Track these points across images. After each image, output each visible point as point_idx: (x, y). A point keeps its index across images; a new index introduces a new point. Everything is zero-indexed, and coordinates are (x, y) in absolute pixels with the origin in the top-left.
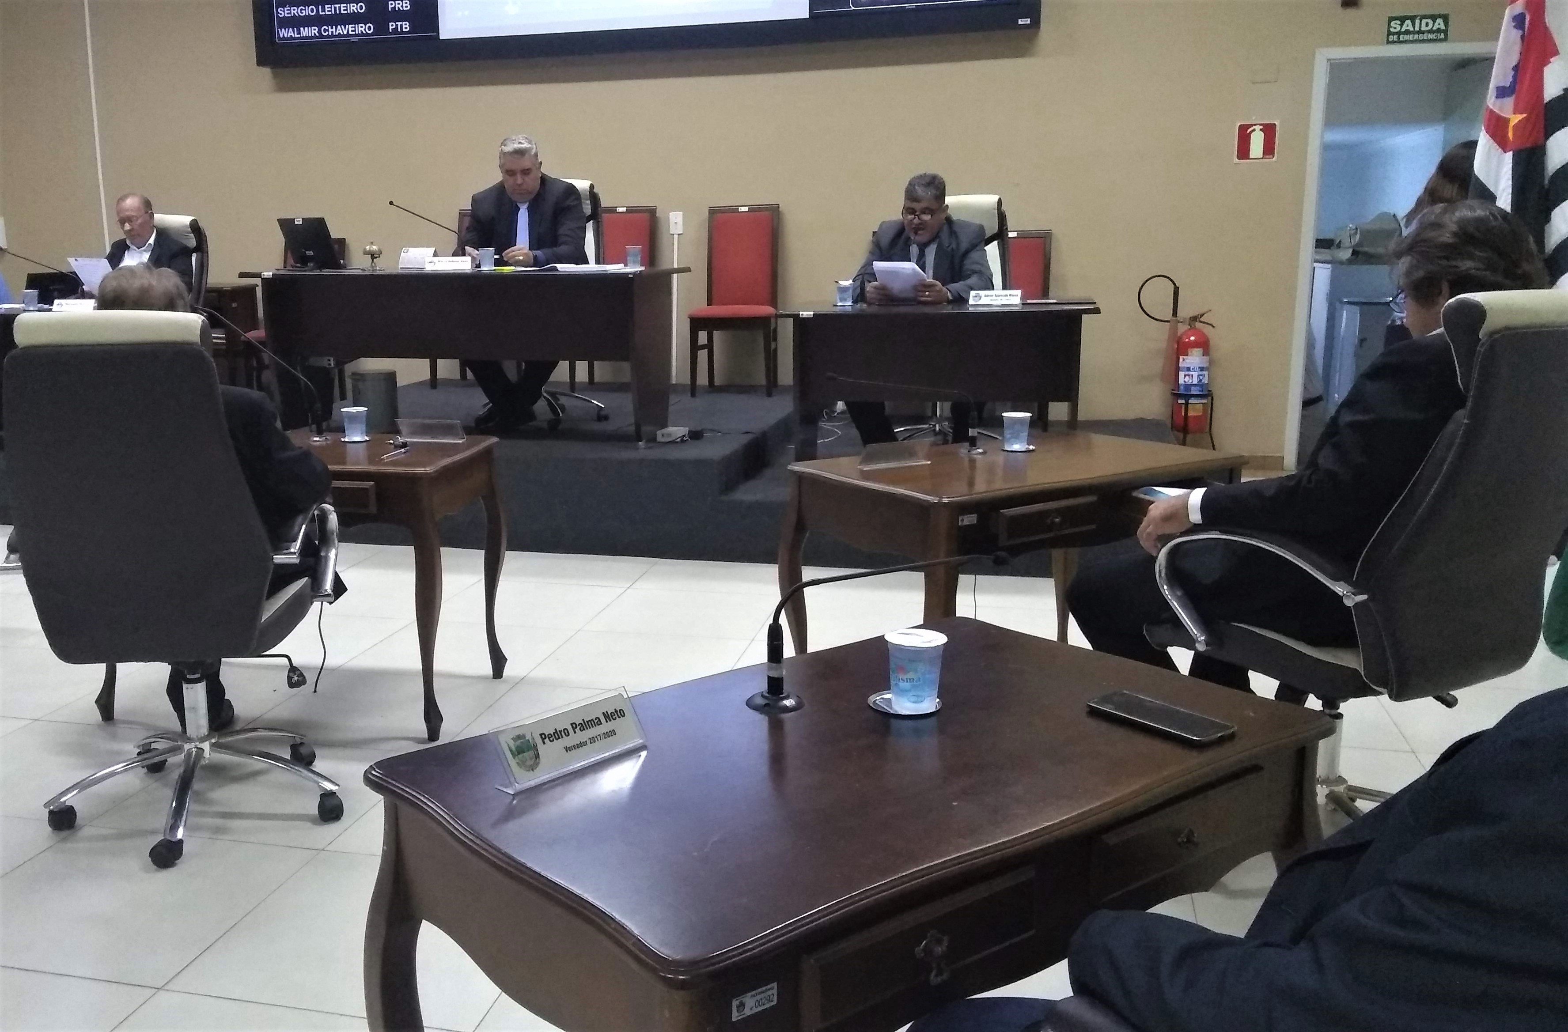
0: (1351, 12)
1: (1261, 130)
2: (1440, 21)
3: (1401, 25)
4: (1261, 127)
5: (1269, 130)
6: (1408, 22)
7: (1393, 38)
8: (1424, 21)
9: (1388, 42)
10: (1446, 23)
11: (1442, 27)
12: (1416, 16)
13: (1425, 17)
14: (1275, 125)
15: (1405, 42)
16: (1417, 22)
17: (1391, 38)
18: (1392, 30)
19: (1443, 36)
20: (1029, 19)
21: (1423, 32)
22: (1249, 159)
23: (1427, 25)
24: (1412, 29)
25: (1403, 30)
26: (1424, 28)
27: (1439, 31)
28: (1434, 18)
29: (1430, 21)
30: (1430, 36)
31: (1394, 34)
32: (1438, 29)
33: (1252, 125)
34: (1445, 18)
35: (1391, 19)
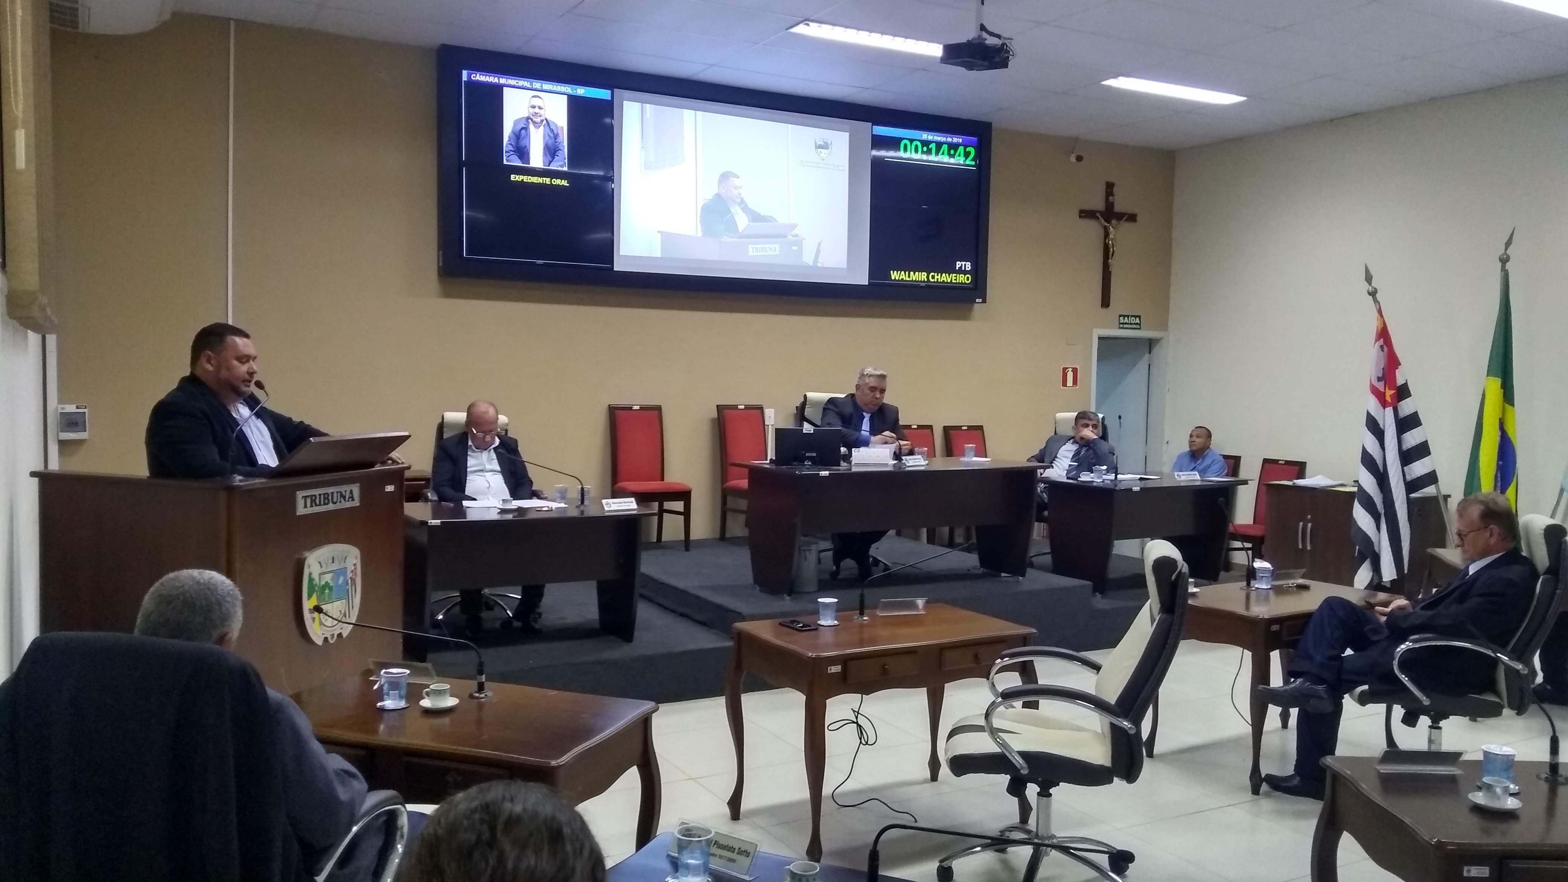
0: (1104, 311)
1: (1072, 371)
2: (1138, 319)
3: (1124, 319)
4: (1070, 369)
5: (1075, 371)
6: (1126, 318)
7: (1122, 326)
8: (1132, 318)
9: (1120, 328)
10: (1140, 319)
11: (1139, 322)
12: (1129, 316)
13: (1132, 316)
14: (1077, 368)
15: (1127, 328)
16: (1130, 318)
17: (1121, 326)
18: (1121, 322)
19: (1139, 326)
20: (981, 300)
21: (1132, 324)
22: (1066, 386)
23: (1133, 320)
24: (1128, 322)
25: (1125, 322)
26: (1132, 322)
27: (1137, 324)
28: (1136, 317)
29: (1134, 318)
30: (1135, 326)
31: (1122, 324)
32: (1137, 323)
33: (1068, 368)
34: (1139, 317)
35: (1120, 316)
